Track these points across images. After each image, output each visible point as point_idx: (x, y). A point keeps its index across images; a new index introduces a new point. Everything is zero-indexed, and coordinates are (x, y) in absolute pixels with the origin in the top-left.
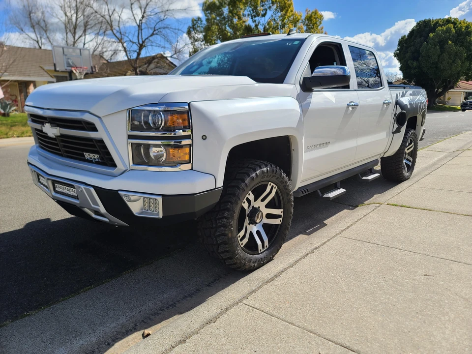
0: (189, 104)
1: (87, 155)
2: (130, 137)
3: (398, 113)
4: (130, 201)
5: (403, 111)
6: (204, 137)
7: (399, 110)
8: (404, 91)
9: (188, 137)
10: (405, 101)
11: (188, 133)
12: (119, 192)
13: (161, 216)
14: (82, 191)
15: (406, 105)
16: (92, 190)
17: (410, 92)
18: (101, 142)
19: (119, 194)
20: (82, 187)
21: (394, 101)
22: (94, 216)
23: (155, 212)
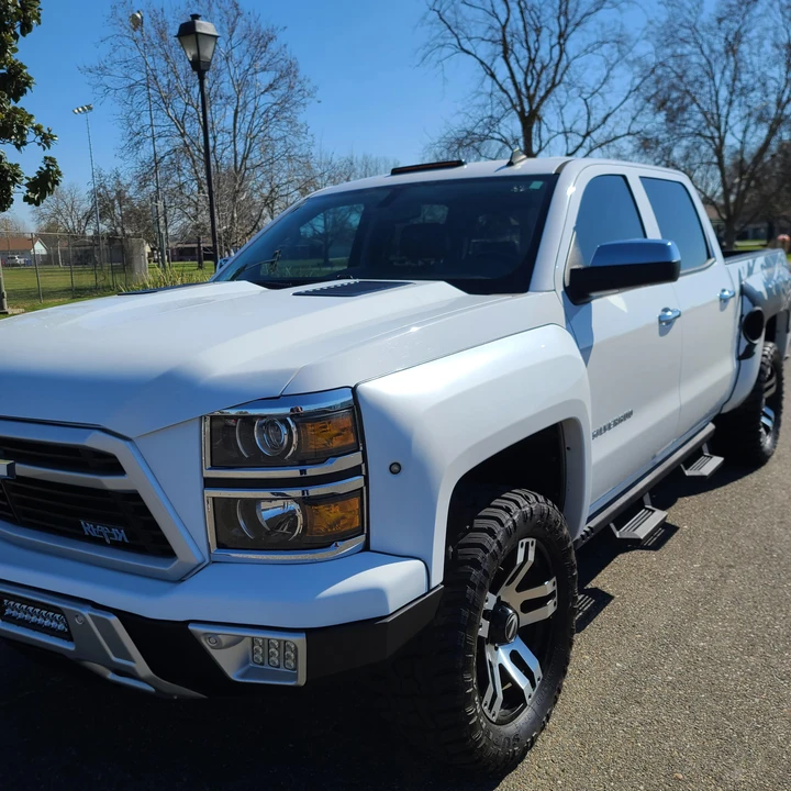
0: (354, 390)
1: (88, 528)
2: (209, 483)
3: (746, 314)
4: (219, 646)
5: (758, 308)
6: (396, 468)
7: (749, 308)
8: (751, 261)
9: (355, 471)
10: (757, 284)
11: (354, 459)
12: (191, 627)
13: (302, 680)
14: (85, 622)
15: (761, 293)
16: (114, 620)
17: (760, 260)
18: (134, 497)
19: (190, 632)
20: (87, 613)
21: (737, 289)
22: (111, 676)
23: (282, 669)
